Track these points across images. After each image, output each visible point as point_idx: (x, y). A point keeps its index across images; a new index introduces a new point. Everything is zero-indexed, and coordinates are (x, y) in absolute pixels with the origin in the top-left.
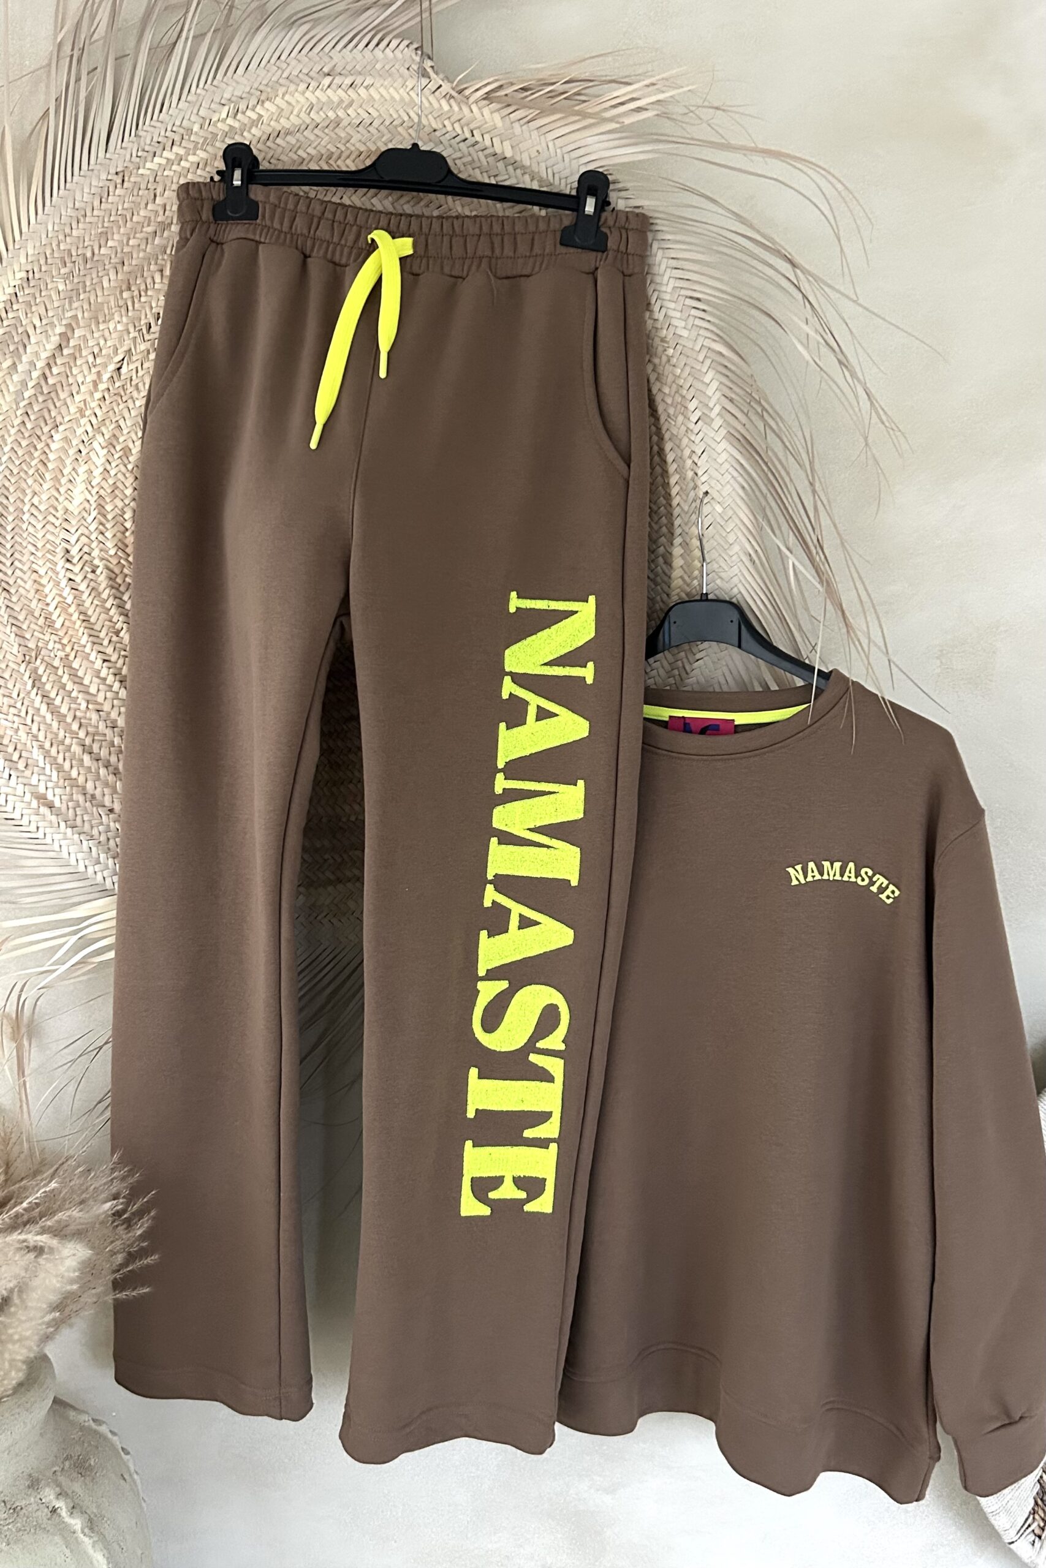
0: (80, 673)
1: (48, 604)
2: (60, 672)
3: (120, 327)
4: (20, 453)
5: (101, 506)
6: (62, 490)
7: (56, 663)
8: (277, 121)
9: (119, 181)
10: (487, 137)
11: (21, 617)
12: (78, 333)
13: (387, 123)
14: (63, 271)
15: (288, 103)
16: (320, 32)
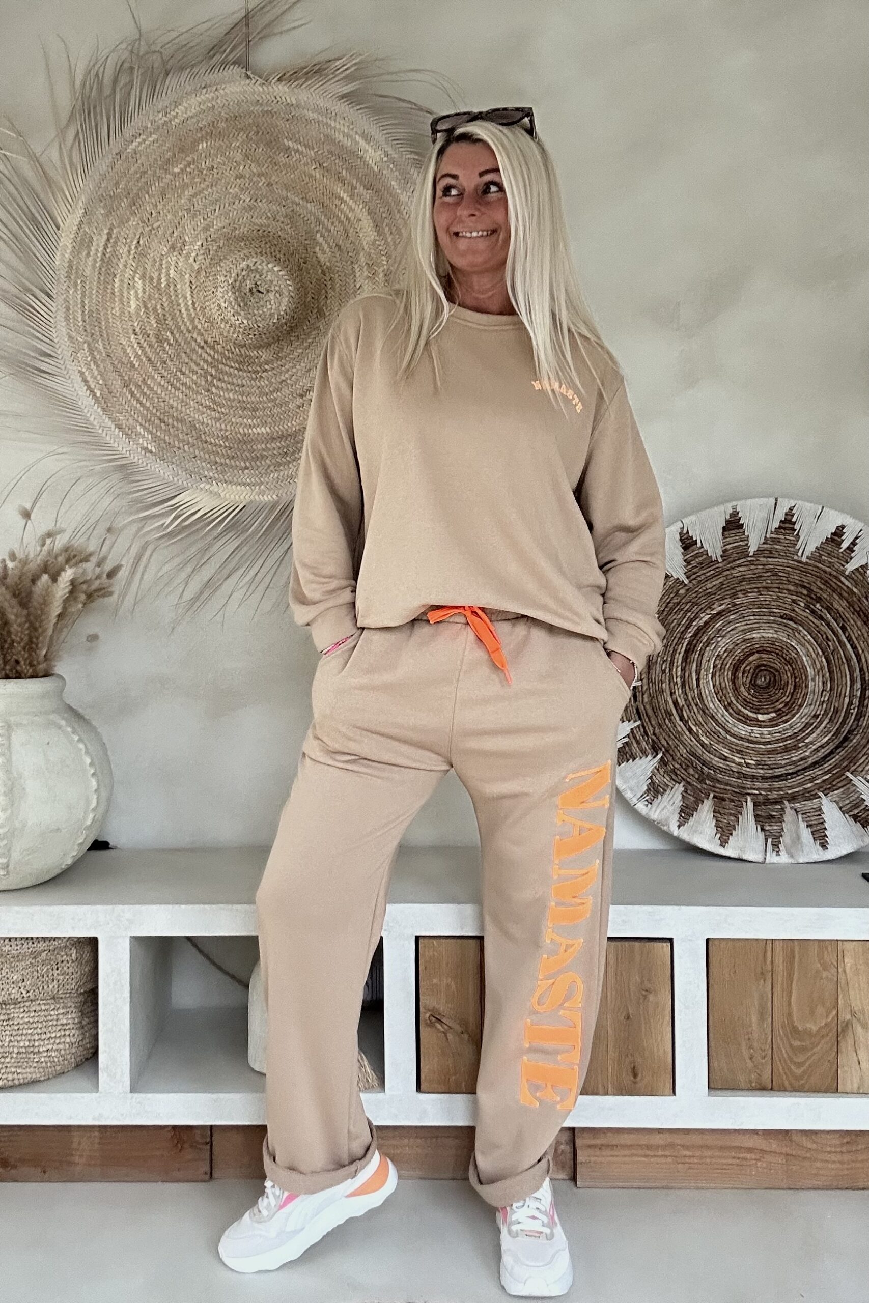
0: (152, 386)
1: (130, 358)
2: (142, 387)
3: (134, 223)
4: (101, 292)
5: (146, 307)
6: (125, 304)
7: (140, 383)
8: (186, 113)
9: (119, 157)
10: (283, 98)
11: (119, 367)
12: (115, 231)
13: (236, 102)
14: (102, 204)
15: (190, 105)
16: (196, 70)
